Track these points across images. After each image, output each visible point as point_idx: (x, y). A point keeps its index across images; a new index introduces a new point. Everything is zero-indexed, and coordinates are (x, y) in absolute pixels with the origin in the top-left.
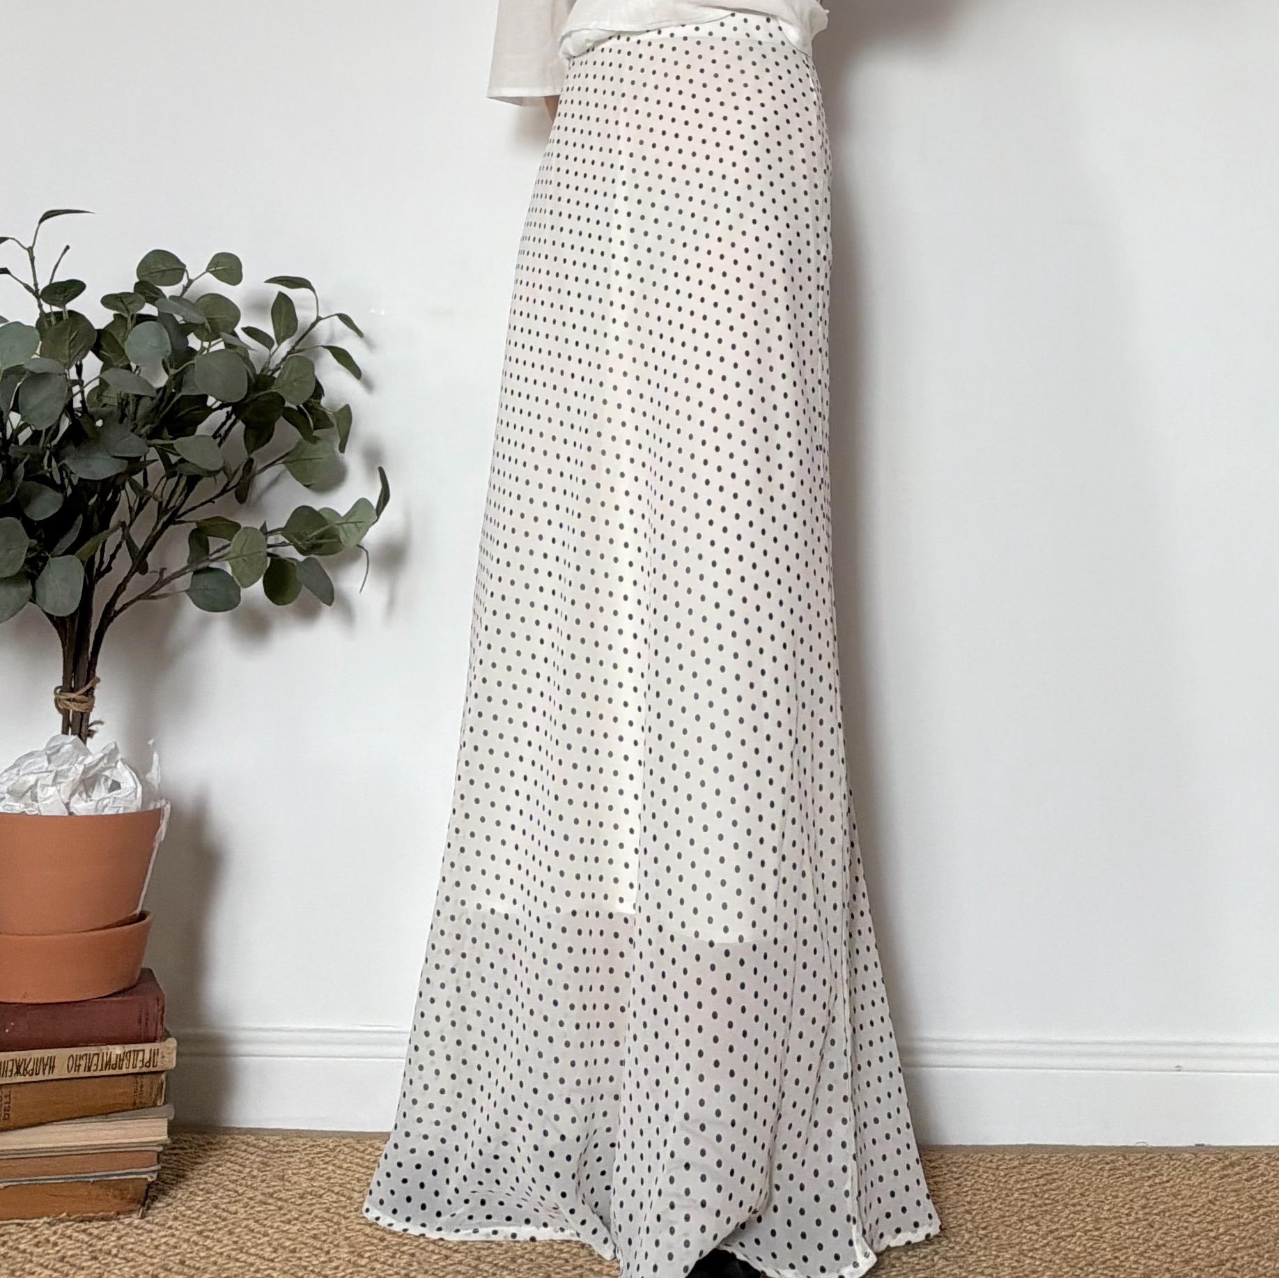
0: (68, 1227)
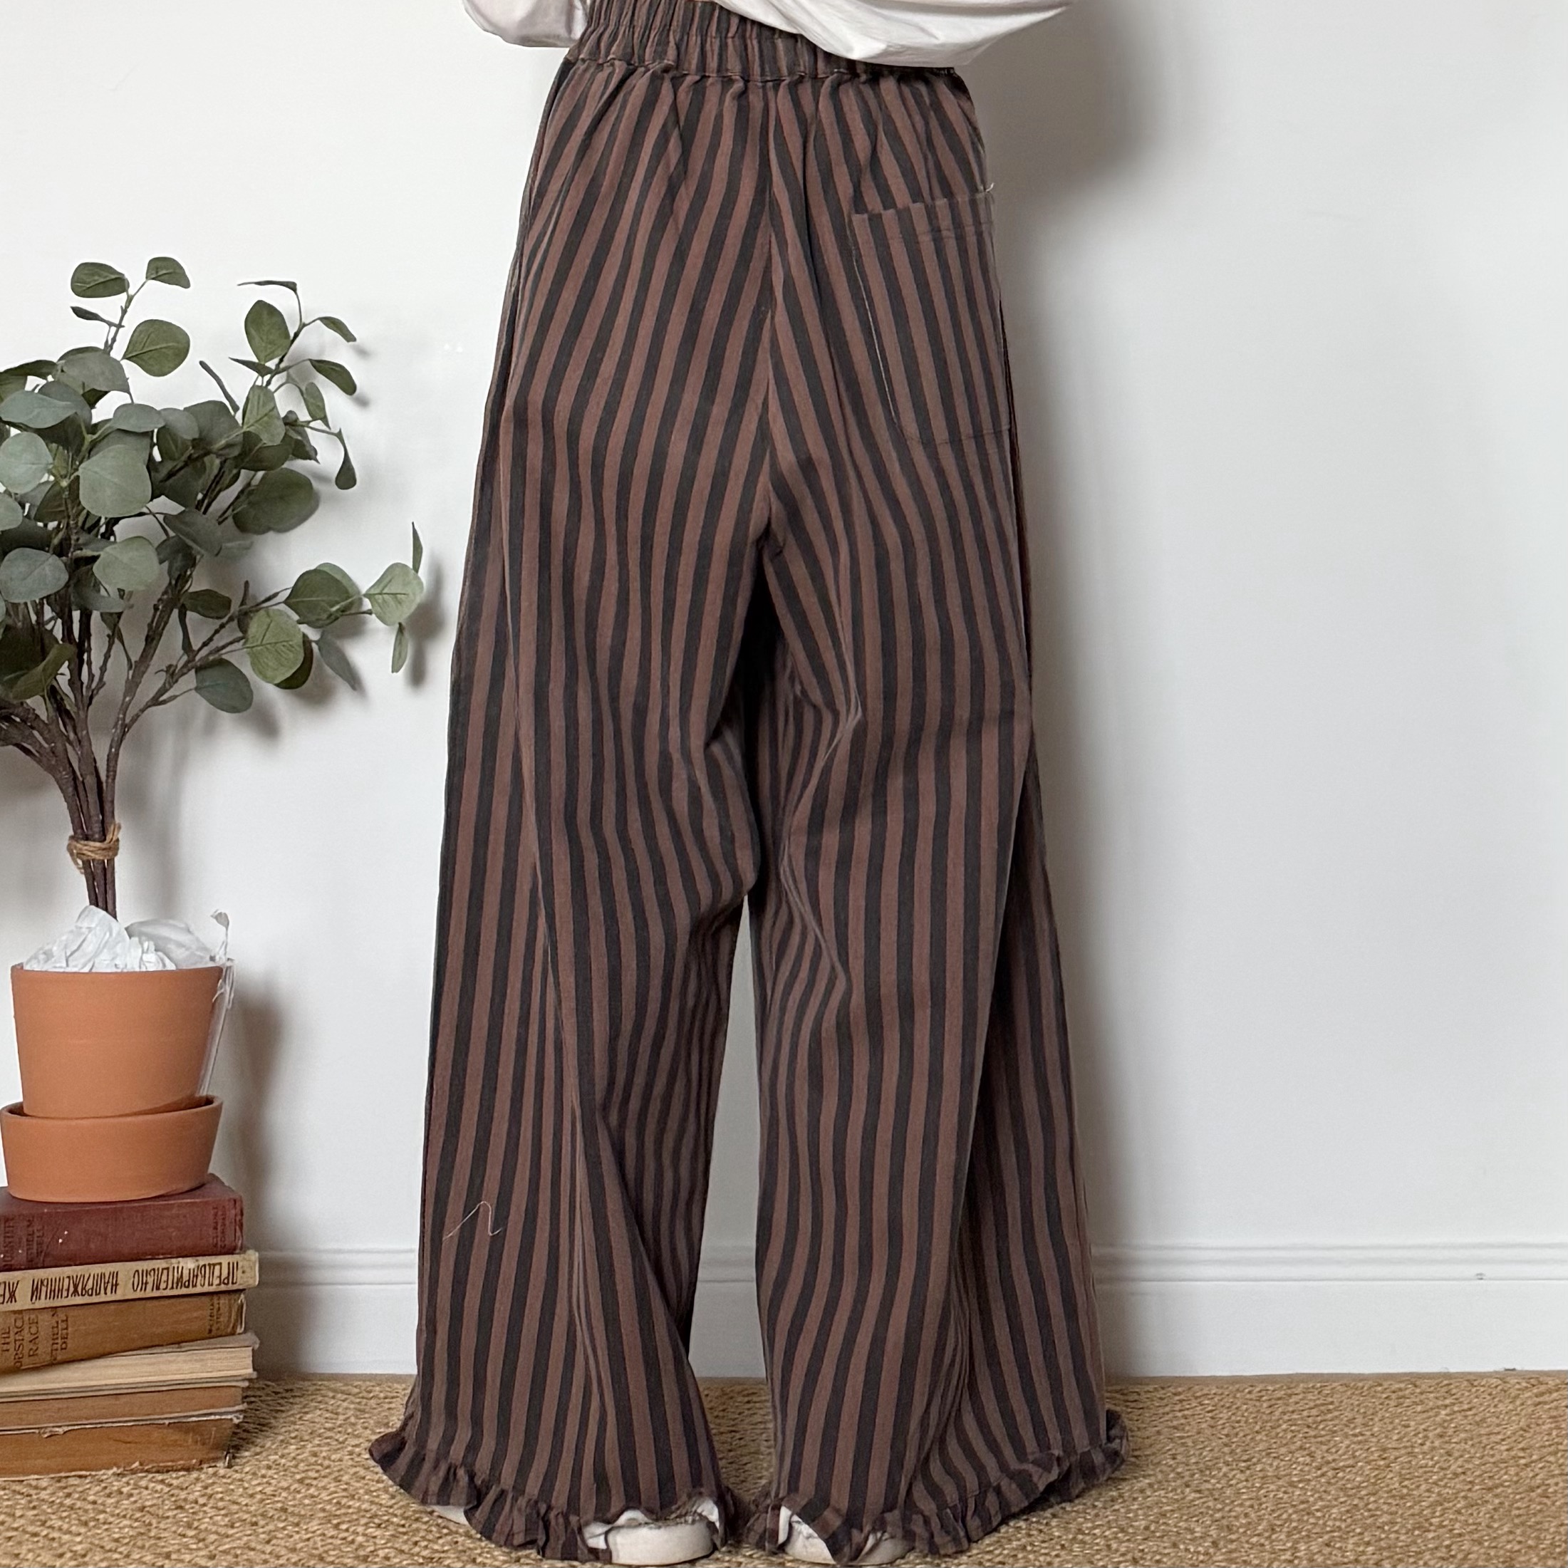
0: (141, 1479)
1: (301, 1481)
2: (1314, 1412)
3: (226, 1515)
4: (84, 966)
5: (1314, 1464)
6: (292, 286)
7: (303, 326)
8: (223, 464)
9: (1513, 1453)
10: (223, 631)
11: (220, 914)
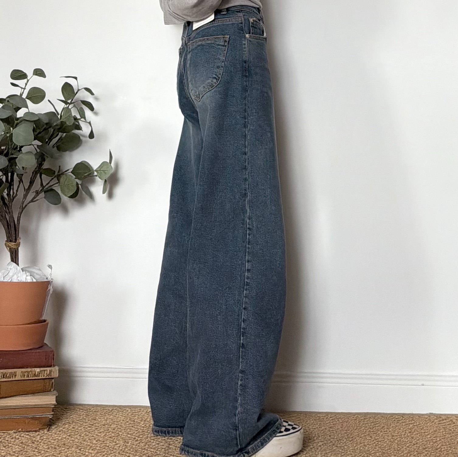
0: (22, 434)
1: (69, 436)
2: (372, 424)
3: (47, 445)
4: (9, 280)
5: (372, 440)
6: (76, 78)
7: (79, 90)
8: (54, 131)
9: (431, 438)
10: (52, 181)
11: (50, 265)
